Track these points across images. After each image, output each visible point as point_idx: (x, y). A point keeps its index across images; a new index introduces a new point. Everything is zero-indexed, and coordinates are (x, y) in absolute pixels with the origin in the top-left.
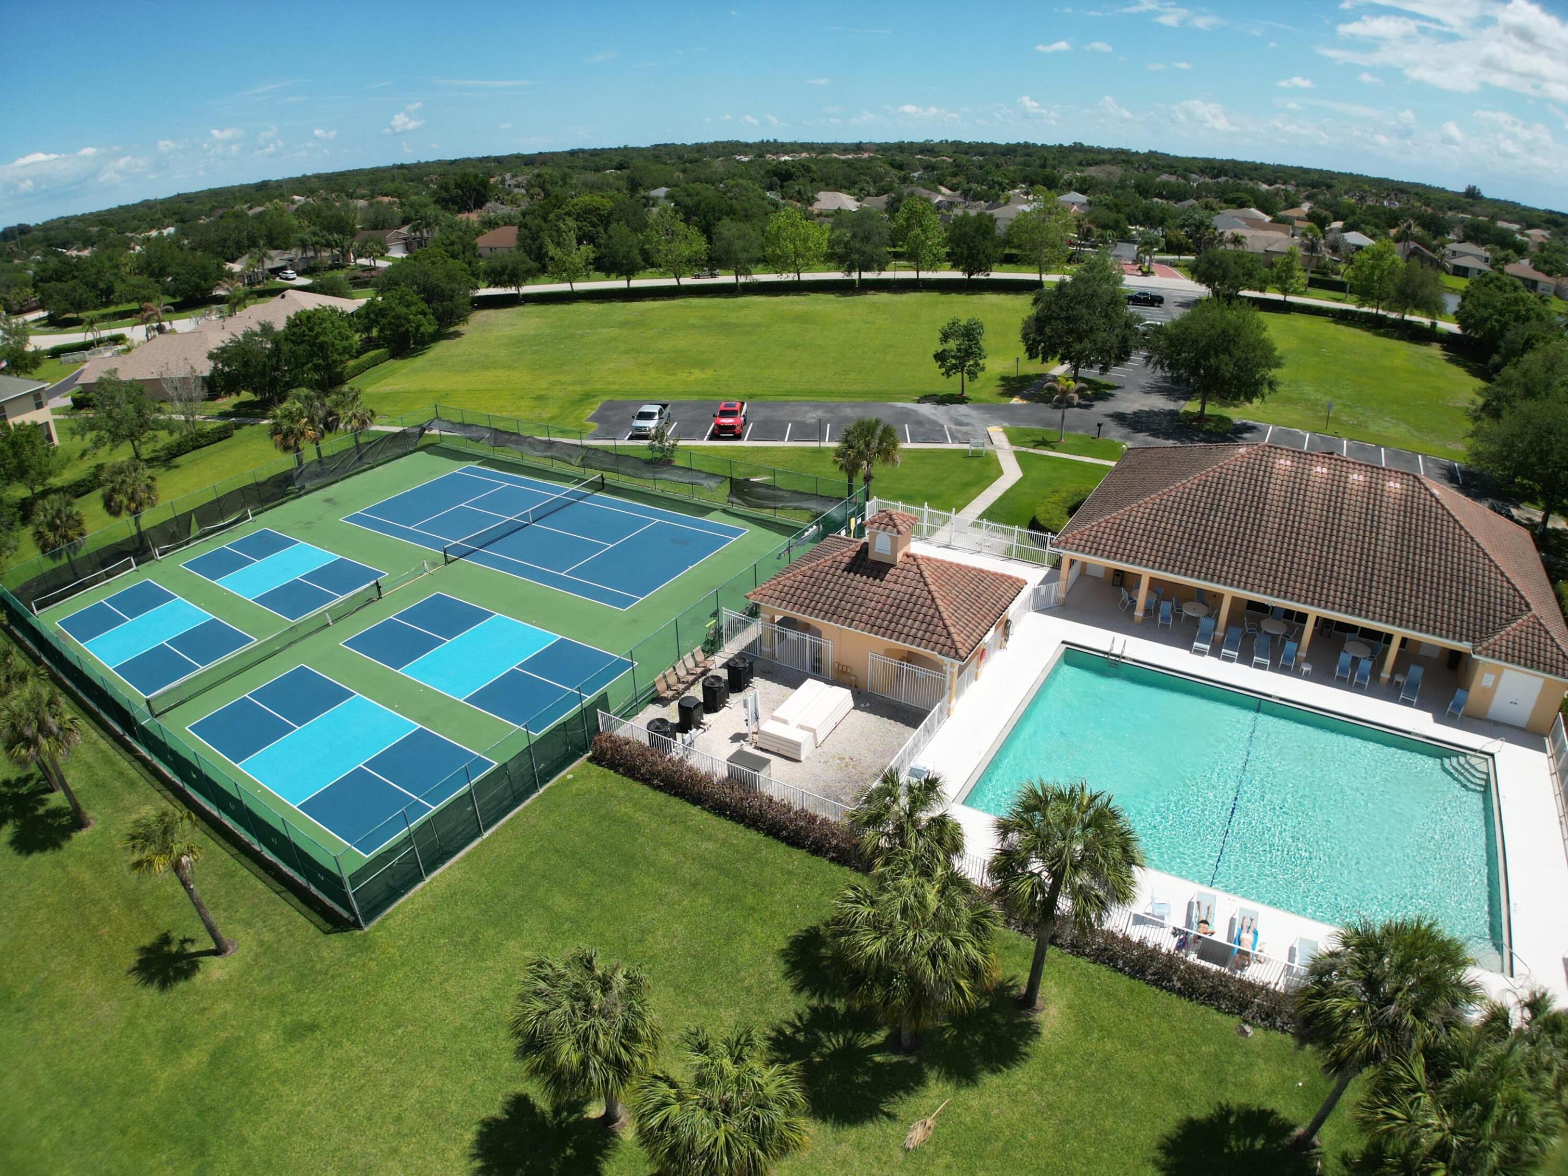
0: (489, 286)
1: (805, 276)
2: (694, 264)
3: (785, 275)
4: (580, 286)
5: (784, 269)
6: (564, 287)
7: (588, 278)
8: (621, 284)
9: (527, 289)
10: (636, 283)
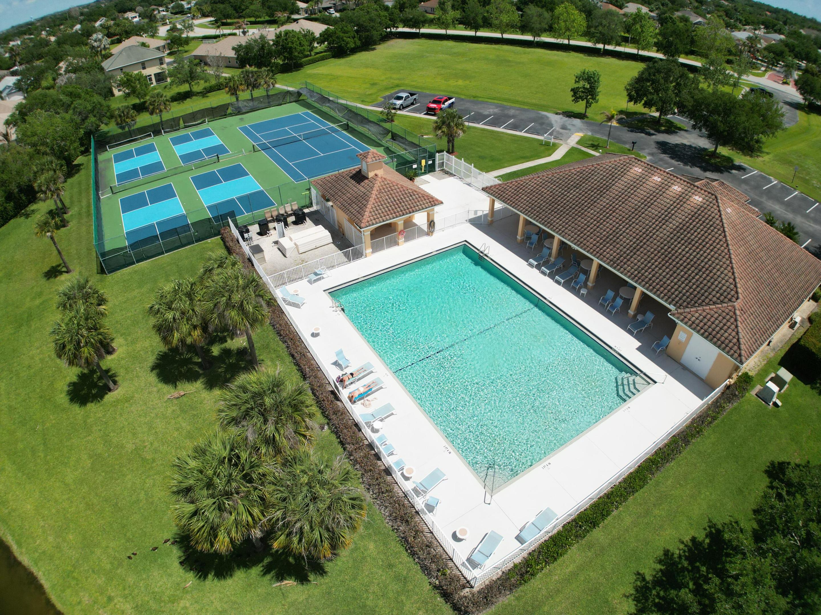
0: (404, 27)
1: (573, 42)
2: (511, 27)
3: (559, 40)
4: (450, 32)
5: (559, 36)
6: (442, 32)
7: (455, 28)
8: (472, 33)
9: (423, 31)
10: (480, 34)
